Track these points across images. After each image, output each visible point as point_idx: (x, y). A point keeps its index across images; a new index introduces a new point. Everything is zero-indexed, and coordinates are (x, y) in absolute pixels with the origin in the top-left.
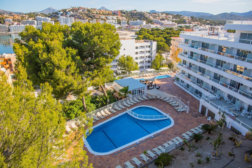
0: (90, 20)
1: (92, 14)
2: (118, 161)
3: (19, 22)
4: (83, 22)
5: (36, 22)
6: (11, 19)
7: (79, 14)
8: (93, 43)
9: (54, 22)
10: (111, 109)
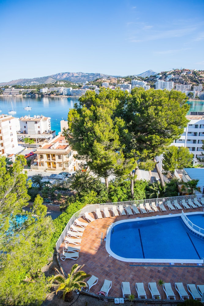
0: (195, 85)
1: (198, 77)
2: (131, 276)
3: (114, 86)
4: (185, 87)
5: (131, 85)
6: (108, 83)
7: (181, 77)
8: (146, 115)
9: (150, 86)
10: (161, 204)
